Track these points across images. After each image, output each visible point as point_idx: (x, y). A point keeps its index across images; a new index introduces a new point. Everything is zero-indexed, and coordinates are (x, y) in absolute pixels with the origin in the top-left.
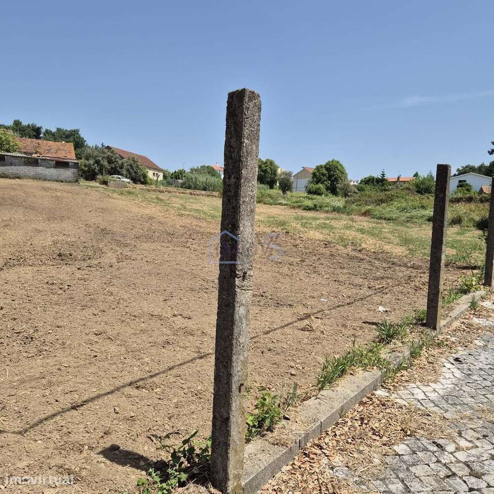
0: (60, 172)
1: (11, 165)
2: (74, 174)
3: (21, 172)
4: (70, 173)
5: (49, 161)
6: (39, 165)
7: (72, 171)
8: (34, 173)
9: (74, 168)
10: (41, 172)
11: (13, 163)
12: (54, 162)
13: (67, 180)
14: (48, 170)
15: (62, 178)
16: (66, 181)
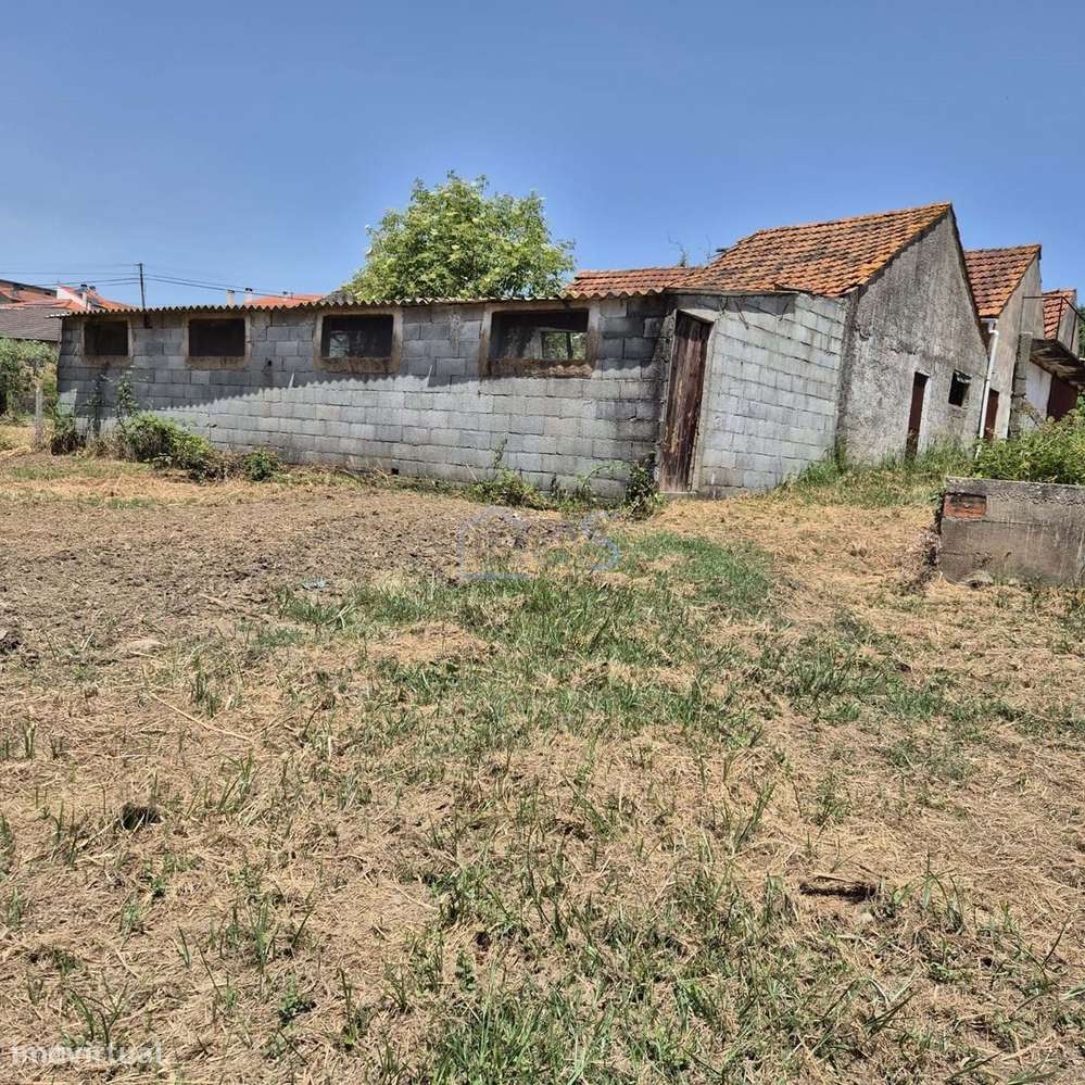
0: (515, 403)
1: (269, 383)
2: (618, 421)
3: (311, 427)
4: (591, 409)
5: (454, 320)
6: (397, 356)
7: (611, 390)
8: (367, 430)
9: (623, 360)
10: (408, 417)
11: (276, 362)
12: (487, 321)
13: (565, 482)
14: (446, 396)
15: (530, 461)
16: (554, 490)
